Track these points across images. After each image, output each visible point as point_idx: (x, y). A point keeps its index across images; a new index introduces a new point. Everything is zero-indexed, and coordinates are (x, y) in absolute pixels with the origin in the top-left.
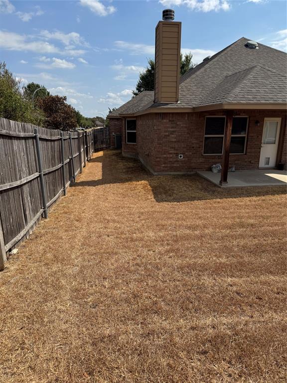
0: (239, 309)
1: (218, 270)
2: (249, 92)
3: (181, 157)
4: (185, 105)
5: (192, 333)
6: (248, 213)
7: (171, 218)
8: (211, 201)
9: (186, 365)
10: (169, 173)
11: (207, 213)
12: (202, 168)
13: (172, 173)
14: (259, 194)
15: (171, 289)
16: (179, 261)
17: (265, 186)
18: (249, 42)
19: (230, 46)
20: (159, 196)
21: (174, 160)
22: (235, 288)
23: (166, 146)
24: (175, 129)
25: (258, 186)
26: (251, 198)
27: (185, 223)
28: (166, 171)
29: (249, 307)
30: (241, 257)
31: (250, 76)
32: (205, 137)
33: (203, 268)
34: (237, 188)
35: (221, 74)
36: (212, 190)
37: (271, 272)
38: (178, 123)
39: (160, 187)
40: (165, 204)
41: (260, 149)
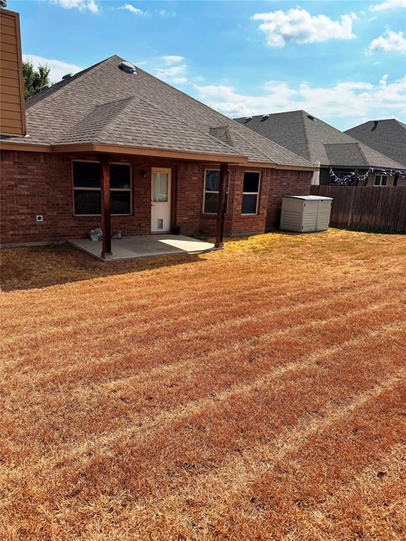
0: (124, 420)
1: (97, 375)
2: (127, 131)
3: (40, 219)
4: (38, 140)
5: (58, 472)
6: (140, 291)
7: (26, 314)
8: (91, 281)
9: (49, 521)
10: (23, 244)
11: (85, 299)
12: (75, 235)
13: (27, 244)
14: (152, 266)
15: (26, 419)
16: (40, 375)
17: (159, 256)
18: (124, 63)
19: (98, 64)
20: (7, 281)
21: (30, 223)
22: (119, 394)
23: (12, 202)
24: (26, 177)
25: (152, 256)
26: (142, 272)
27: (50, 318)
28: (17, 241)
29: (136, 414)
30: (129, 351)
31: (127, 110)
32: (75, 191)
33: (77, 377)
34: (126, 261)
35: (90, 101)
36: (91, 266)
37: (164, 362)
38: (30, 167)
39: (7, 267)
40: (18, 294)
41: (150, 208)
